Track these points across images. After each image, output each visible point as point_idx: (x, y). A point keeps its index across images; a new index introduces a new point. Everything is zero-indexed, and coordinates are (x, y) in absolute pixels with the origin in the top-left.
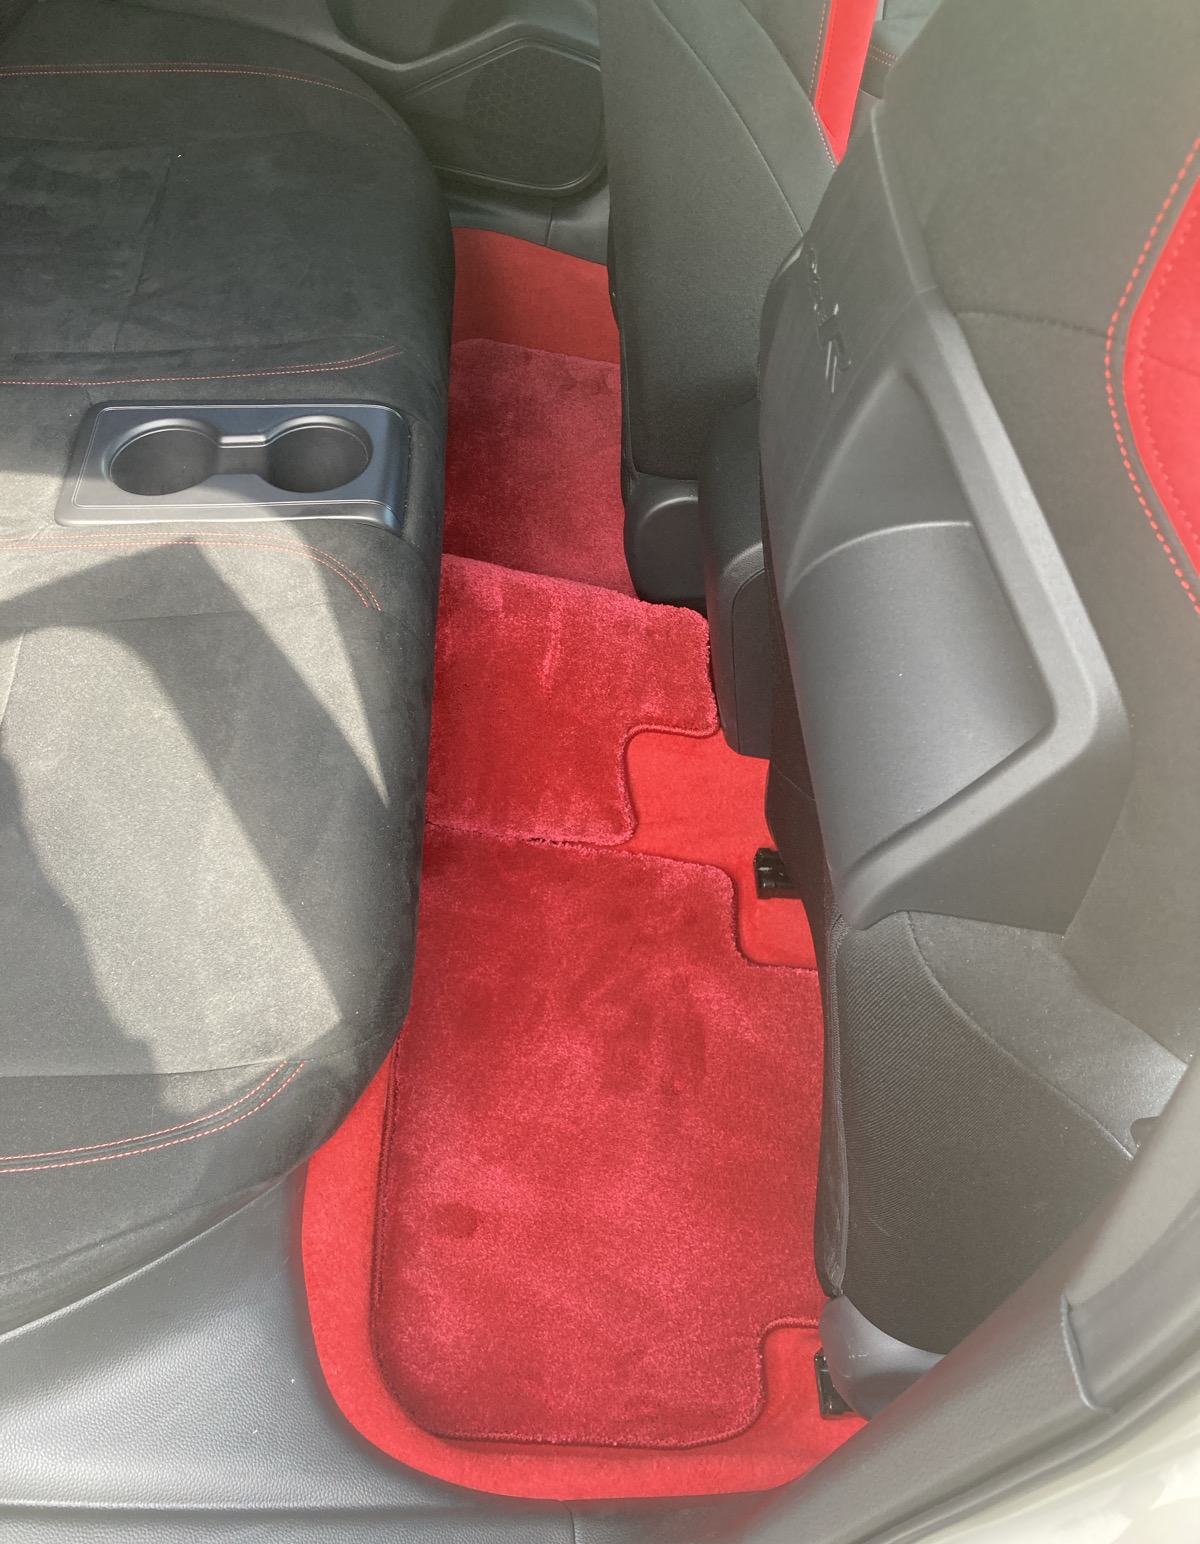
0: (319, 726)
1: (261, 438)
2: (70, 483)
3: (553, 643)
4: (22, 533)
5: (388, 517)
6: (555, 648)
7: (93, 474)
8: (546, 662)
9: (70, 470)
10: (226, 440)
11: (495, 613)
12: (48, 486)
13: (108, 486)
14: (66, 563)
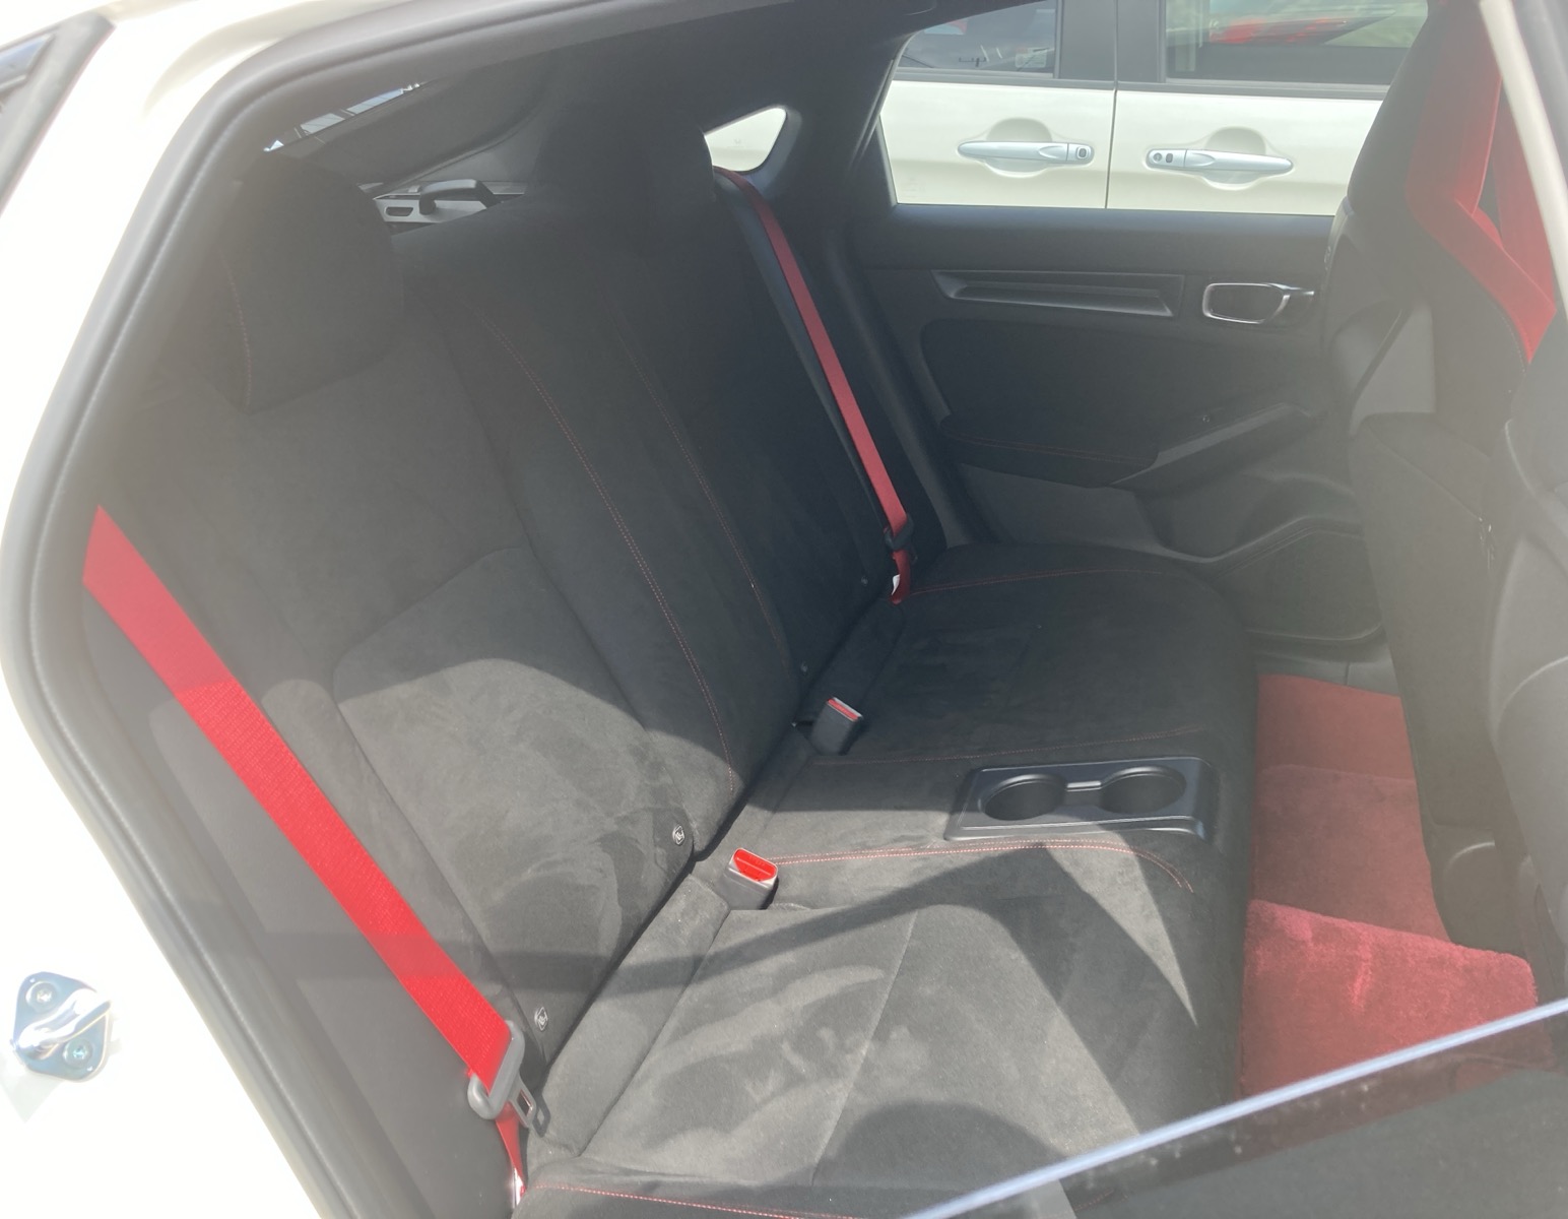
0: (1140, 964)
1: (1098, 783)
2: (956, 815)
3: (1364, 969)
4: (922, 844)
5: (1201, 832)
6: (1366, 973)
7: (973, 809)
8: (1357, 985)
9: (955, 809)
10: (1071, 785)
11: (1304, 942)
12: (941, 819)
13: (983, 816)
14: (951, 862)
